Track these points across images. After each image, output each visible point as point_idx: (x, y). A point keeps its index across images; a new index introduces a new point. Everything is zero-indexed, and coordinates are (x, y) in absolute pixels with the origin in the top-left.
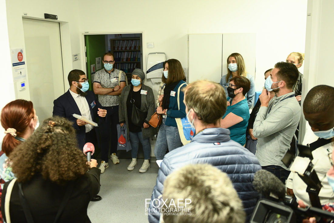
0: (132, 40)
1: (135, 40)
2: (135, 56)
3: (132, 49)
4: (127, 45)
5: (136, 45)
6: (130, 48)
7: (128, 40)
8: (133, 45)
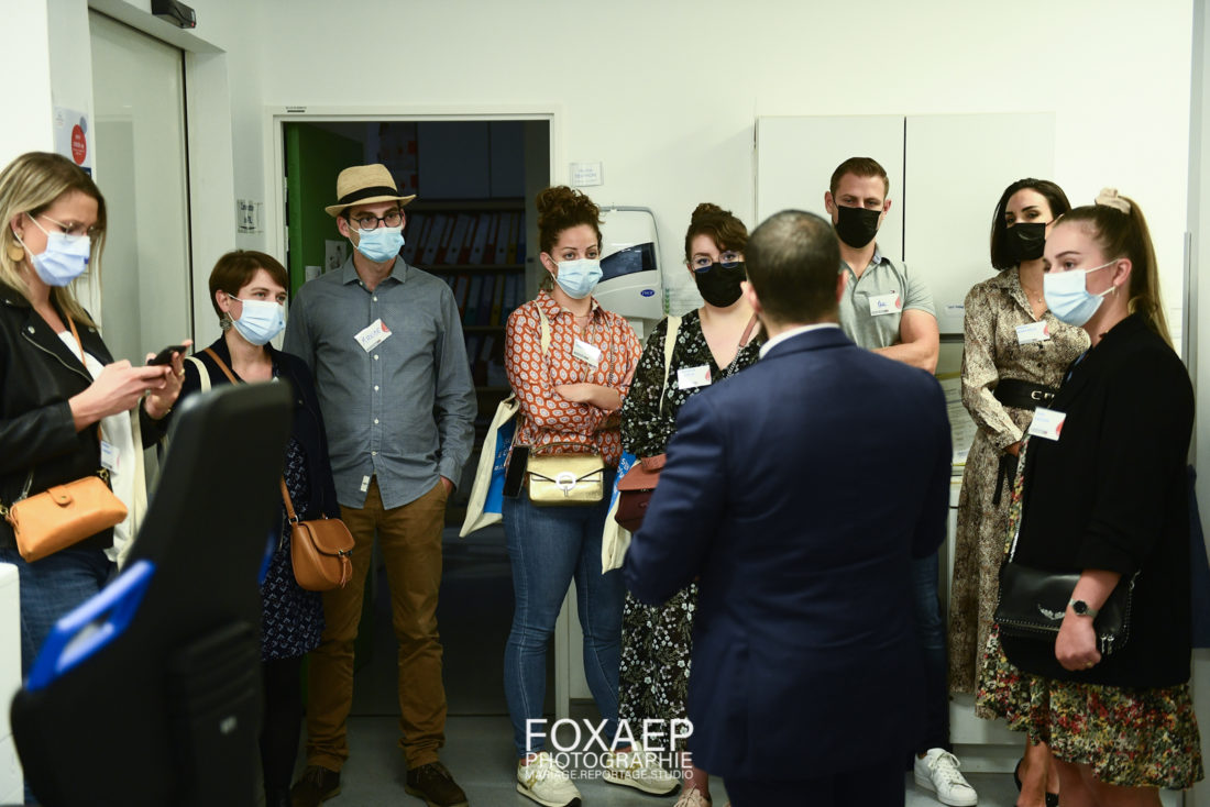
0: (475, 214)
1: (489, 212)
2: (487, 298)
3: (476, 259)
4: (446, 238)
5: (496, 238)
6: (465, 254)
7: (453, 214)
8: (480, 242)
